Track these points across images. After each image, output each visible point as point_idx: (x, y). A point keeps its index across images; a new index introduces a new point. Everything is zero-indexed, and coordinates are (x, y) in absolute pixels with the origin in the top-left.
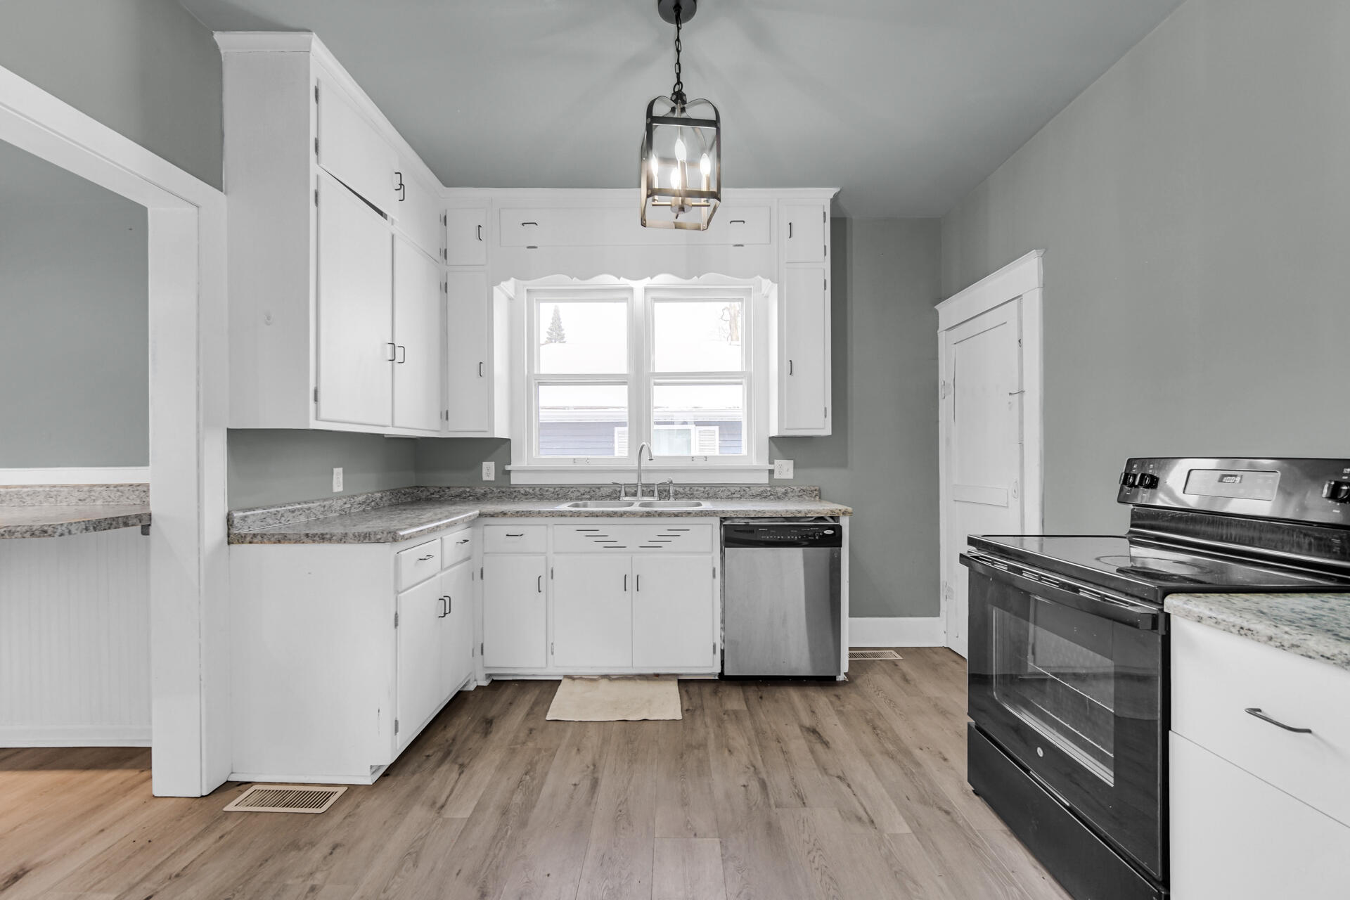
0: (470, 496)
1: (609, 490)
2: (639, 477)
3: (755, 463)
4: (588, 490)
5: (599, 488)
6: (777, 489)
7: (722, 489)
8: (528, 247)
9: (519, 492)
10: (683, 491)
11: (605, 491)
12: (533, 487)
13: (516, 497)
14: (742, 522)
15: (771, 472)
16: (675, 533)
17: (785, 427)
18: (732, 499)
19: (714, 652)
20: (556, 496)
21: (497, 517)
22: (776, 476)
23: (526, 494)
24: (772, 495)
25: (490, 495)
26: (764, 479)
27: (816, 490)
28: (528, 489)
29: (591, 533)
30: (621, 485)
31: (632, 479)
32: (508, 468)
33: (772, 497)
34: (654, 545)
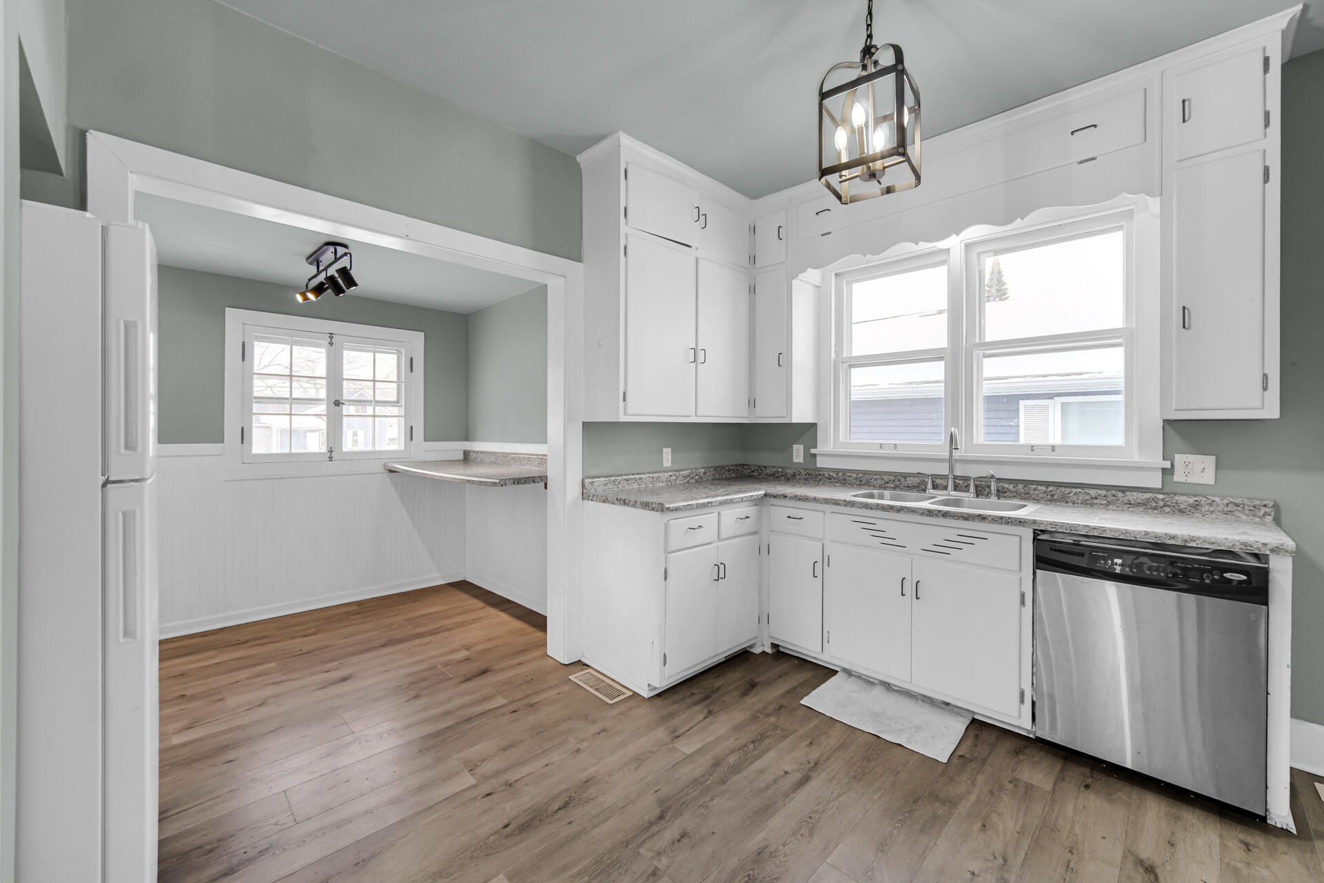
0: (782, 476)
1: (916, 481)
2: (951, 469)
3: (1136, 458)
4: (892, 478)
5: (905, 477)
6: (1177, 498)
7: (1074, 490)
8: (822, 235)
9: (823, 475)
10: (1015, 489)
11: (910, 481)
12: (837, 471)
13: (820, 480)
14: (1069, 540)
15: (1167, 473)
16: (968, 540)
17: (1174, 408)
18: (1092, 505)
19: (1022, 701)
20: (859, 482)
21: (779, 498)
22: (1177, 477)
23: (830, 478)
24: (1168, 506)
25: (798, 477)
26: (1155, 481)
27: (1265, 506)
28: (831, 474)
29: (868, 527)
30: (928, 476)
31: (943, 469)
32: (813, 451)
33: (1167, 509)
34: (940, 550)
